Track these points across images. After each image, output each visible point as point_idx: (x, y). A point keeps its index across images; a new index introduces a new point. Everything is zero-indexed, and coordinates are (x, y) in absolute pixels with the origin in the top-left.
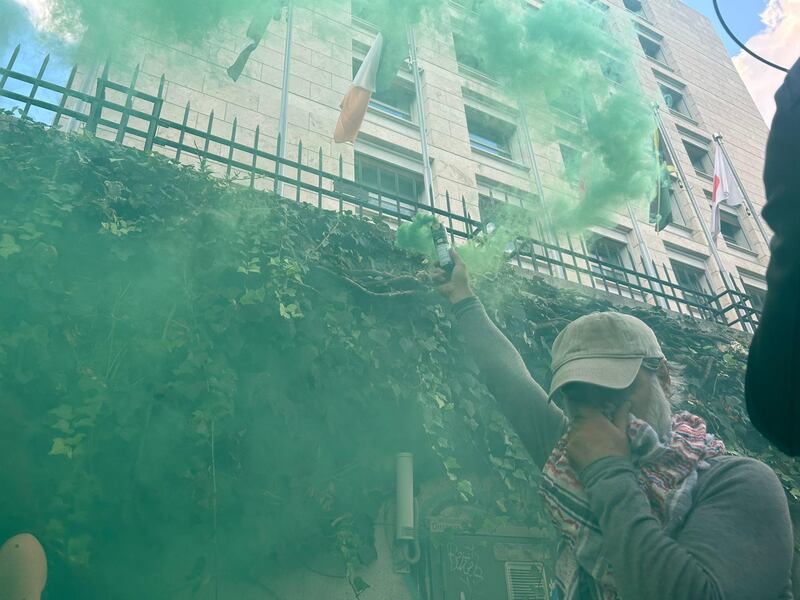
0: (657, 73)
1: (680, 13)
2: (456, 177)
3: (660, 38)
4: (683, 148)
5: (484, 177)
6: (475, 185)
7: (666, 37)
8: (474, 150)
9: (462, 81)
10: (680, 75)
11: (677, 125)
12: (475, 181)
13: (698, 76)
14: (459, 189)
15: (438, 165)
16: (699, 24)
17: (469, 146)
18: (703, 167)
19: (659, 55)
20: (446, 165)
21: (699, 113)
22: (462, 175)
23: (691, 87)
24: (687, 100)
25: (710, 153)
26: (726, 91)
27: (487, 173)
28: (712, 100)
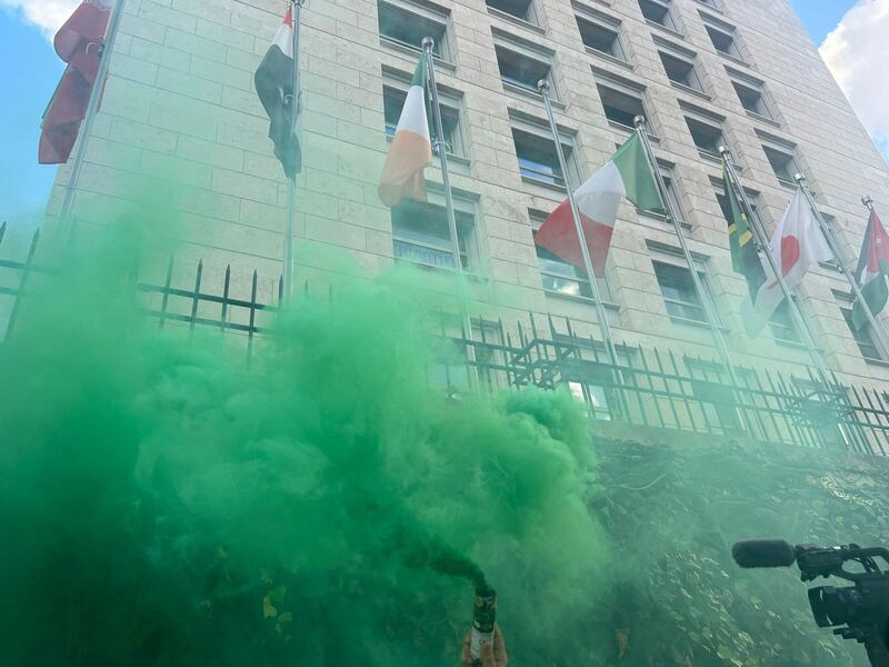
0: (730, 70)
2: (506, 214)
3: (732, 28)
4: (763, 155)
5: (539, 211)
6: (529, 221)
7: (739, 27)
8: (525, 180)
9: (510, 100)
10: (757, 70)
11: (756, 130)
12: (528, 216)
13: (778, 70)
14: (510, 228)
15: (485, 202)
17: (518, 176)
18: (788, 175)
19: (732, 48)
20: (494, 201)
21: (780, 113)
22: (513, 211)
23: (771, 84)
24: (766, 100)
25: (796, 158)
26: (809, 83)
27: (541, 206)
28: (795, 96)
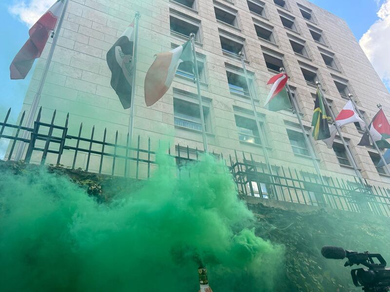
0: (320, 49)
1: (330, 18)
2: (223, 107)
3: (321, 31)
4: (334, 85)
5: (237, 106)
6: (233, 111)
7: (324, 30)
8: (231, 93)
9: (226, 59)
10: (331, 49)
11: (331, 74)
12: (232, 109)
13: (340, 49)
14: (225, 113)
15: (214, 102)
16: (340, 23)
17: (229, 91)
18: (345, 94)
19: (321, 39)
20: (218, 102)
21: (342, 67)
22: (226, 106)
23: (337, 55)
24: (336, 61)
25: (348, 86)
26: (354, 55)
27: (238, 104)
28: (348, 60)
